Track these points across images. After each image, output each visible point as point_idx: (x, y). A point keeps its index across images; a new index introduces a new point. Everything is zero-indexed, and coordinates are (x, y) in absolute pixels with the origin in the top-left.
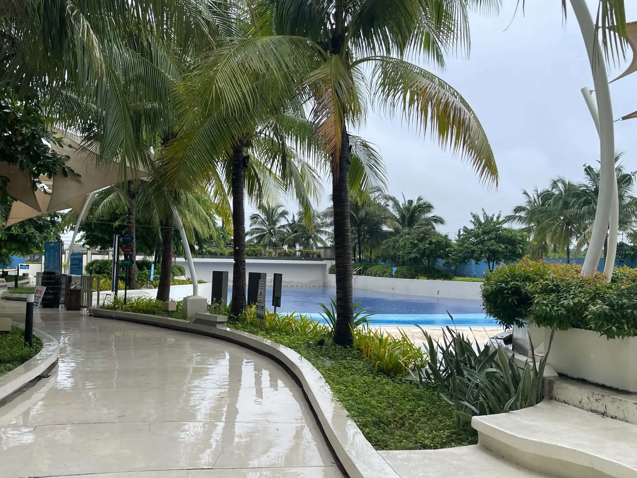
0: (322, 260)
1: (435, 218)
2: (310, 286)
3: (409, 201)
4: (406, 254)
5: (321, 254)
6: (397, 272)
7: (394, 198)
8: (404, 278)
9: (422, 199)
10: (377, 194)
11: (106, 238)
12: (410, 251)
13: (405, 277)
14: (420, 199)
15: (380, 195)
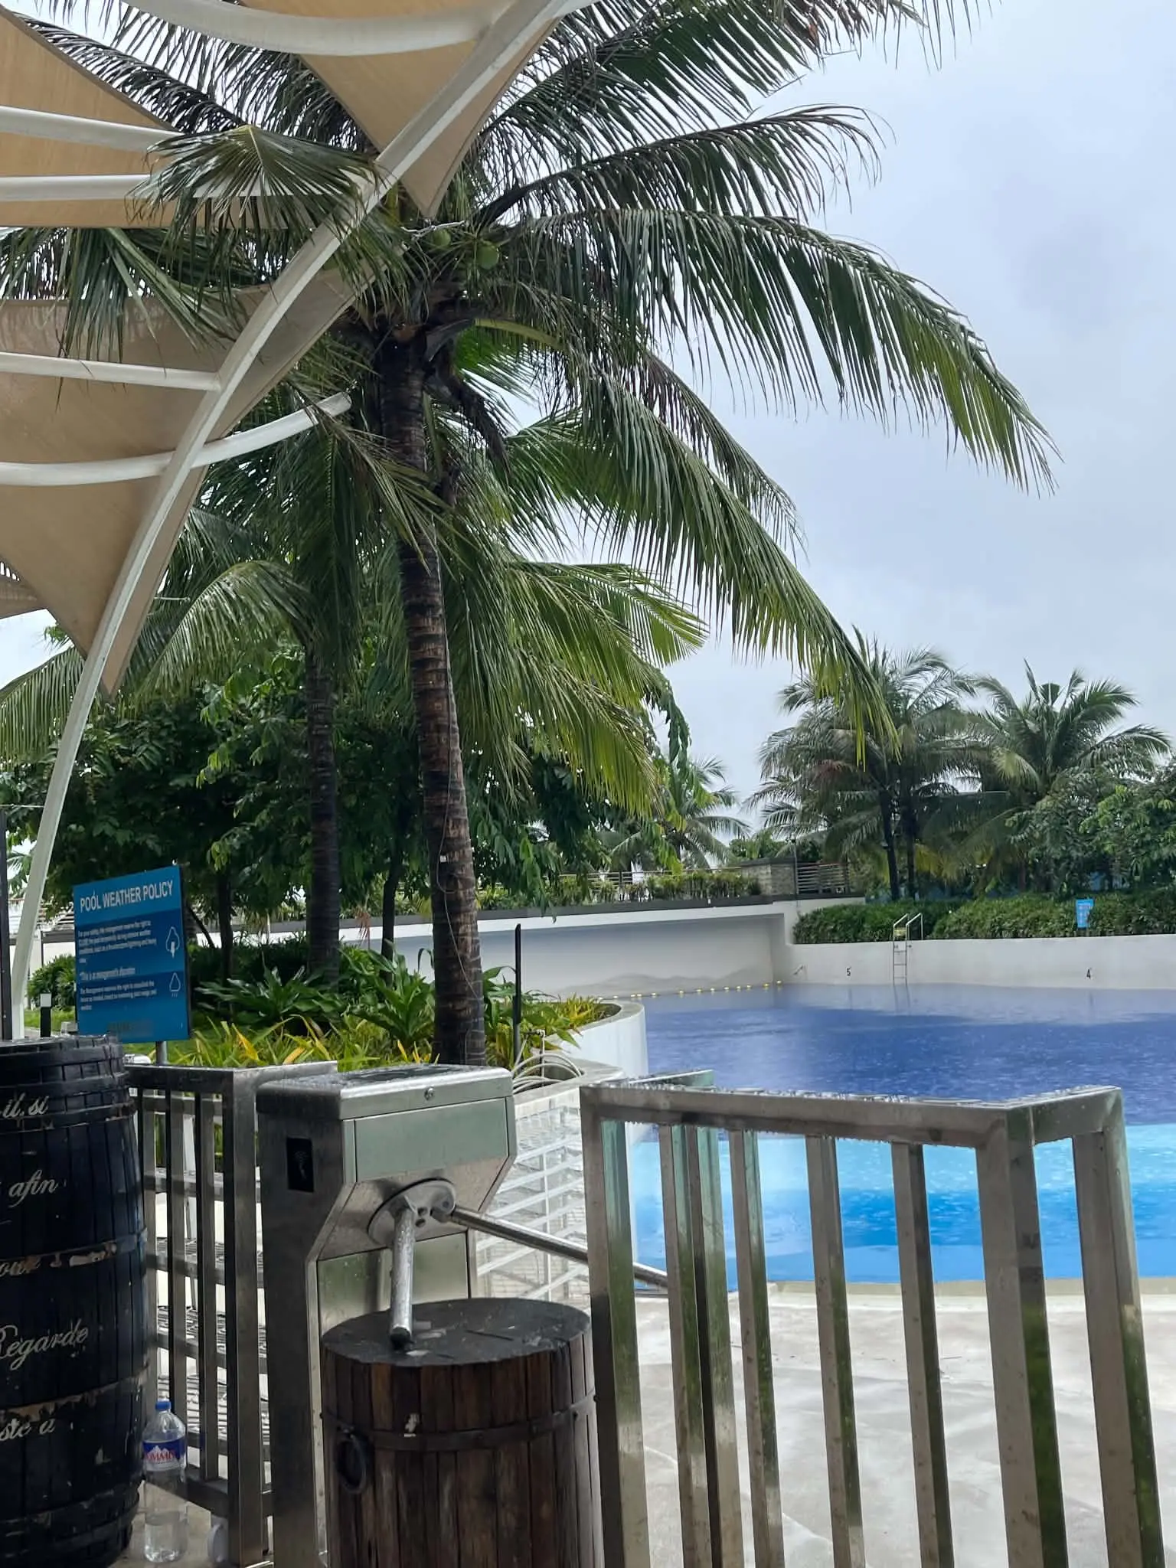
0: (766, 900)
1: (1136, 735)
2: (744, 989)
3: (1046, 686)
4: (1136, 848)
5: (763, 883)
6: (1094, 916)
7: (994, 681)
8: (1139, 933)
9: (1080, 681)
10: (931, 676)
11: (150, 843)
12: (1148, 837)
13: (1142, 928)
14: (1076, 680)
15: (940, 678)
